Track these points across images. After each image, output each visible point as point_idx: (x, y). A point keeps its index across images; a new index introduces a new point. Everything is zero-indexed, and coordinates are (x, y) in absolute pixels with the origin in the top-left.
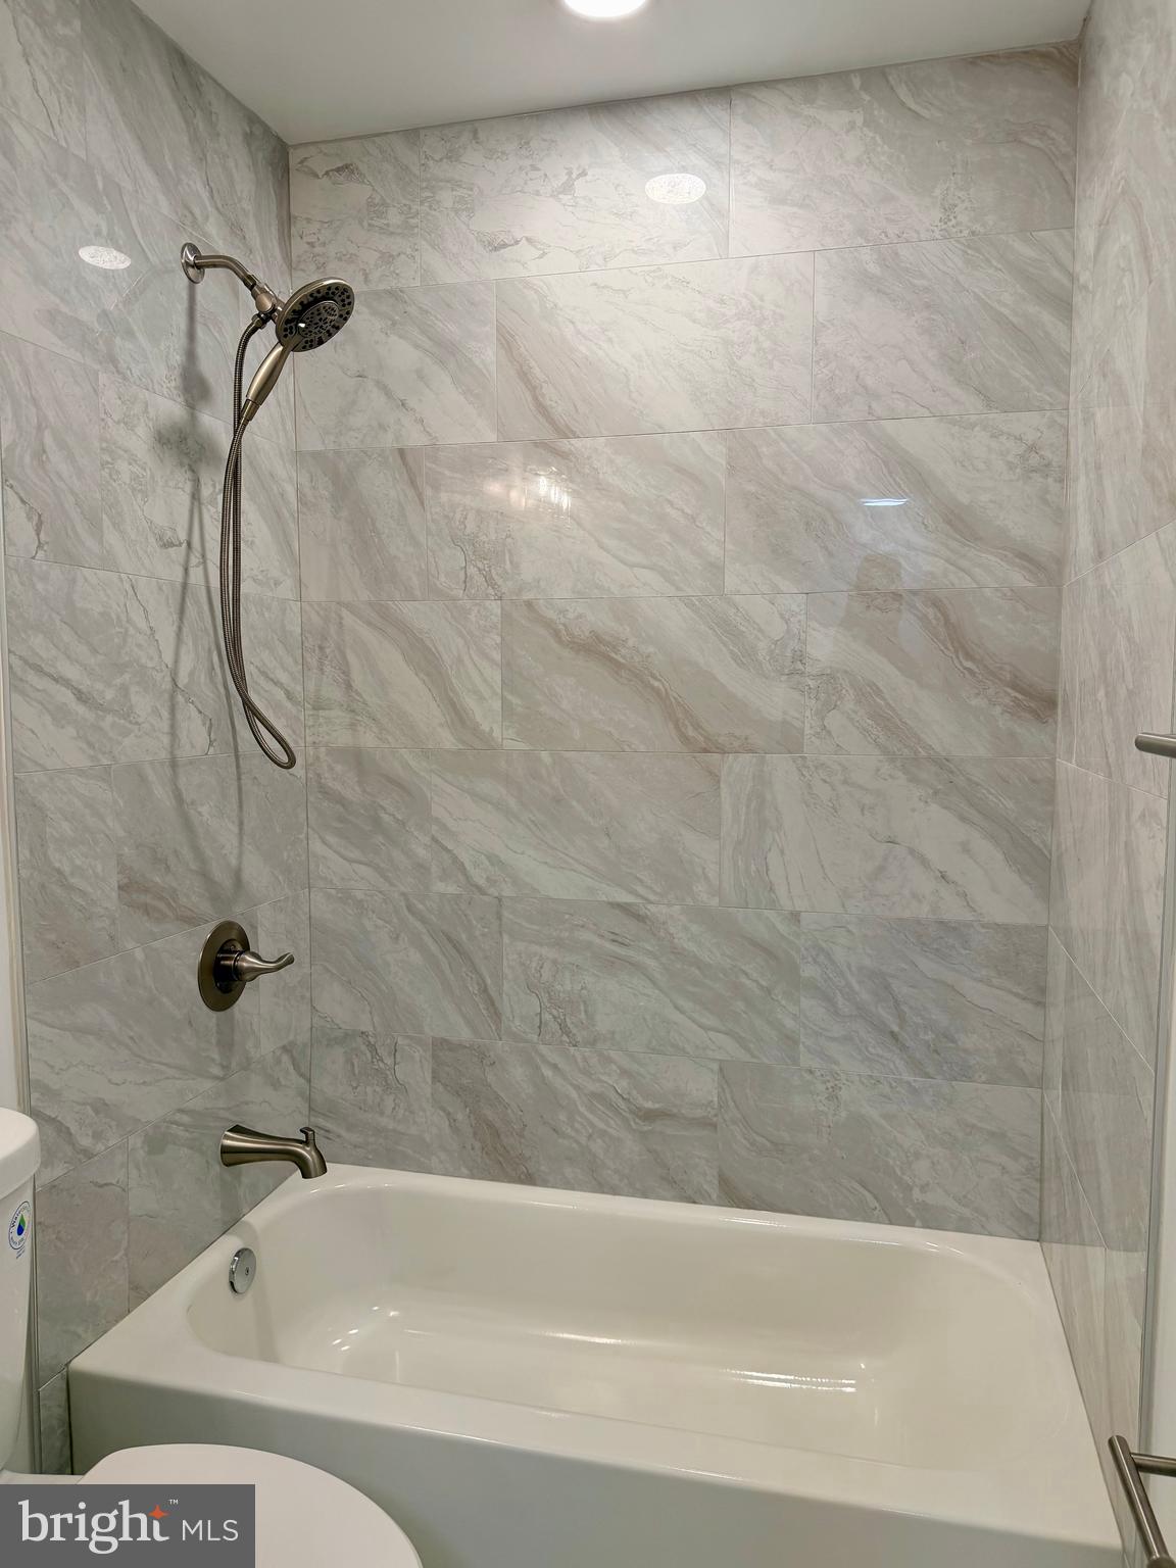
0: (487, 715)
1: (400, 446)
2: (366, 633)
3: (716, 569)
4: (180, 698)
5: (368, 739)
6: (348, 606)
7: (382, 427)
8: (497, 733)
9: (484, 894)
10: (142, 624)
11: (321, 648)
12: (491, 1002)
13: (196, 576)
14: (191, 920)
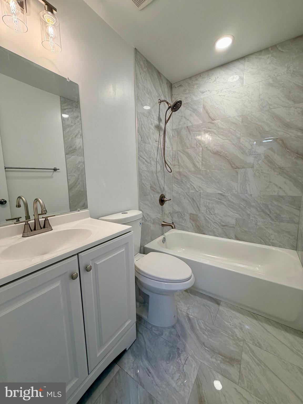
0: (199, 165)
1: (187, 126)
2: (181, 154)
3: (239, 138)
4: (157, 163)
5: (181, 170)
6: (179, 151)
7: (185, 124)
8: (201, 168)
9: (198, 192)
10: (153, 152)
11: (175, 157)
12: (198, 208)
13: (159, 146)
14: (159, 193)
